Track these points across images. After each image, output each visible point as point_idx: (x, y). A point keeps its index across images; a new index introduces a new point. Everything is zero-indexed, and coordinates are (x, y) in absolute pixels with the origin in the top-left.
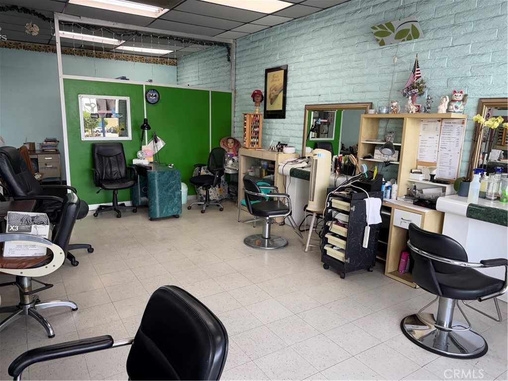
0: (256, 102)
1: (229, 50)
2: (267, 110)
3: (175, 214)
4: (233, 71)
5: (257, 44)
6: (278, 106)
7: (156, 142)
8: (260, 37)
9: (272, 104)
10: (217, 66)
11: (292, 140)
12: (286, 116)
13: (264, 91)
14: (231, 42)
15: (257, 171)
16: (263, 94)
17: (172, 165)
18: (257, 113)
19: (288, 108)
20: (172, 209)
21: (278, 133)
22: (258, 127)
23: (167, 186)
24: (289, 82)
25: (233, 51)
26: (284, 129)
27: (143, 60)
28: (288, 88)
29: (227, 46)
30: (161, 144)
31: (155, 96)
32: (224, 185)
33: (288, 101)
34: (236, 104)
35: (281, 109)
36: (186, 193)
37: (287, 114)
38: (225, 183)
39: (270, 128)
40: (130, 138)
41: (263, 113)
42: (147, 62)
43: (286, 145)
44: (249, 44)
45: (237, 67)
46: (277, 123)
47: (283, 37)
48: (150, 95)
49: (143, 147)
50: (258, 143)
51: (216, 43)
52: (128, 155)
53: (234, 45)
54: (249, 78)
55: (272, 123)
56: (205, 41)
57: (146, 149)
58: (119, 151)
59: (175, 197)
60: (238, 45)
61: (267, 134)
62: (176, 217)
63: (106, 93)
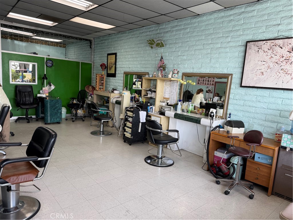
0: (103, 69)
1: (91, 43)
2: (108, 73)
3: (58, 121)
4: (93, 53)
5: (104, 41)
6: (113, 72)
7: (50, 86)
8: (105, 38)
9: (110, 70)
10: (85, 50)
11: (118, 87)
12: (116, 76)
13: (106, 63)
14: (92, 39)
15: (102, 102)
16: (106, 66)
17: (58, 98)
18: (103, 74)
19: (117, 72)
20: (57, 119)
21: (113, 84)
22: (103, 81)
23: (54, 107)
24: (117, 61)
25: (93, 43)
26: (115, 82)
27: (47, 44)
28: (117, 63)
29: (90, 41)
30: (53, 87)
31: (51, 63)
32: (86, 109)
33: (117, 69)
34: (94, 69)
35: (114, 73)
36: (65, 113)
37: (117, 75)
38: (87, 108)
39: (109, 82)
40: (36, 83)
41: (106, 74)
42: (49, 45)
43: (116, 90)
44: (100, 41)
45: (95, 51)
46: (112, 79)
47: (115, 40)
48: (48, 63)
49: (43, 88)
50: (103, 88)
51: (84, 39)
52: (35, 91)
53: (93, 41)
54: (100, 57)
55: (110, 79)
56: (78, 38)
57: (45, 89)
58: (30, 90)
59: (58, 113)
60: (95, 41)
61: (108, 85)
62: (59, 123)
63: (24, 60)
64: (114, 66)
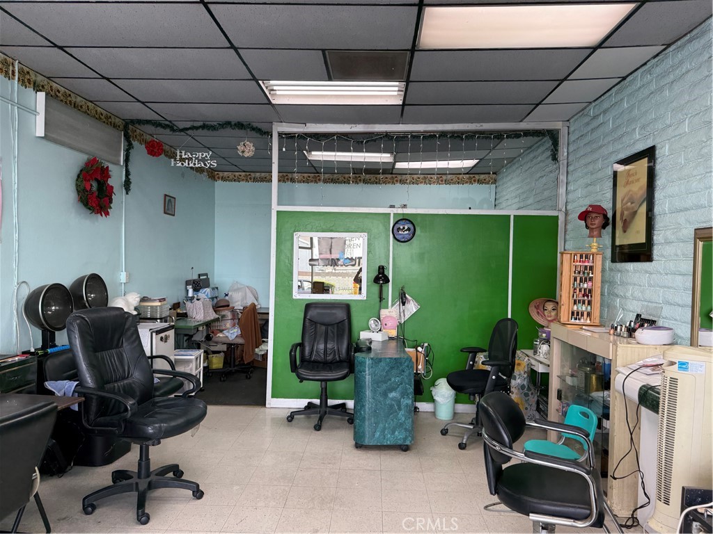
0: (591, 230)
2: (618, 243)
4: (563, 178)
5: (601, 119)
6: (636, 236)
8: (606, 105)
9: (625, 231)
11: (667, 311)
12: (655, 257)
17: (426, 345)
18: (594, 250)
19: (658, 237)
20: (393, 433)
21: (638, 294)
22: (591, 279)
24: (659, 182)
26: (650, 285)
28: (658, 195)
30: (412, 307)
31: (409, 229)
33: (659, 223)
34: (567, 237)
35: (644, 241)
37: (656, 251)
39: (623, 283)
41: (609, 253)
43: (652, 323)
44: (588, 124)
46: (635, 271)
48: (399, 229)
49: (384, 312)
50: (589, 314)
55: (628, 271)
57: (388, 314)
61: (617, 296)
62: (405, 448)
64: (643, 209)
